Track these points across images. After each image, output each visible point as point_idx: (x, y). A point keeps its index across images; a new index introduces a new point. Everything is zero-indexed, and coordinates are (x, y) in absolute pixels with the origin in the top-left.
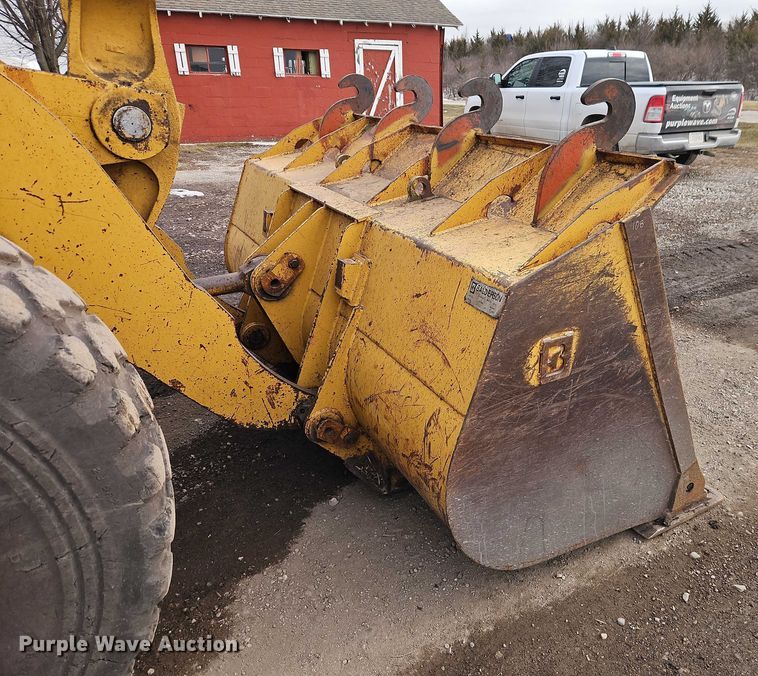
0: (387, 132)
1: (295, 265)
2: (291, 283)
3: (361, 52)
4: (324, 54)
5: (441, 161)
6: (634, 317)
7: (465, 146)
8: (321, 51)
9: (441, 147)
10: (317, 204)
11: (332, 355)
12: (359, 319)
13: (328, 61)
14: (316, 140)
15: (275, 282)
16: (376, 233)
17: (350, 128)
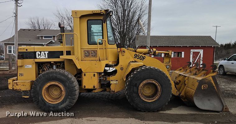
0: (192, 68)
1: (180, 81)
2: (179, 83)
3: (192, 52)
4: (183, 53)
5: (198, 72)
6: (214, 85)
7: (201, 70)
8: (182, 52)
9: (198, 70)
10: (183, 75)
11: (183, 89)
12: (186, 86)
13: (184, 54)
14: (183, 69)
15: (177, 83)
16: (189, 78)
17: (187, 68)
